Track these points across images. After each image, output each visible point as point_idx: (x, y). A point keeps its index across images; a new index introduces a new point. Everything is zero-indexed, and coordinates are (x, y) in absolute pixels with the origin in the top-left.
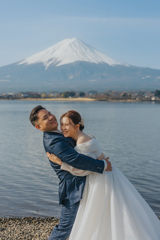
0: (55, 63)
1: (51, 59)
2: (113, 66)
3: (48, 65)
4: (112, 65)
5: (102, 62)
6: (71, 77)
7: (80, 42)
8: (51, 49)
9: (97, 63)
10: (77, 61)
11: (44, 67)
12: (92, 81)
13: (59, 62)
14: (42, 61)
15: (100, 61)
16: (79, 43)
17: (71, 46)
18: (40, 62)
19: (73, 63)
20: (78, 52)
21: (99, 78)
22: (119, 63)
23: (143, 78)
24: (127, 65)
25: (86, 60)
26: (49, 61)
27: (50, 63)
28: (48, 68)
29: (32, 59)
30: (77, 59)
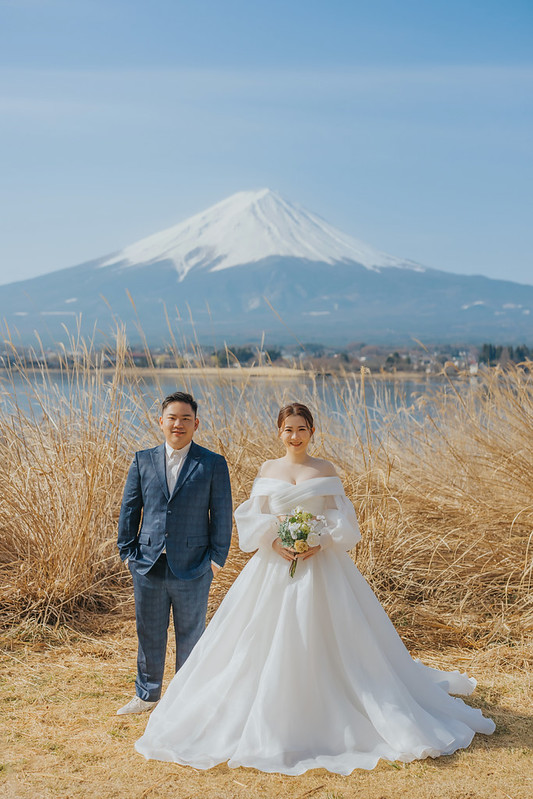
0: (208, 262)
1: (197, 251)
2: (378, 271)
3: (187, 269)
4: (375, 267)
5: (344, 258)
6: (255, 304)
7: (280, 200)
8: (195, 221)
9: (329, 262)
10: (270, 258)
11: (175, 274)
12: (314, 314)
13: (219, 260)
14: (171, 255)
15: (338, 258)
16: (278, 202)
17: (254, 213)
18: (164, 258)
19: (261, 261)
20: (275, 230)
21: (336, 306)
22: (393, 264)
23: (466, 307)
24: (418, 270)
25: (298, 254)
26: (190, 255)
27: (193, 262)
28: (185, 278)
29: (140, 251)
30: (272, 251)
